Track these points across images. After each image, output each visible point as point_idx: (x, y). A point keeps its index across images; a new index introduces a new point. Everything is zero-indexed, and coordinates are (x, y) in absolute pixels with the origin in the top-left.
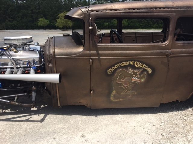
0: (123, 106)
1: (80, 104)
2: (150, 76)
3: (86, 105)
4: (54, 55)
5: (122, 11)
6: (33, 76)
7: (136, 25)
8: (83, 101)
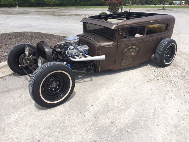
0: (125, 67)
1: (109, 69)
2: (138, 51)
3: (112, 69)
4: (100, 47)
5: (131, 25)
6: (90, 58)
7: (65, 2)
8: (111, 68)
